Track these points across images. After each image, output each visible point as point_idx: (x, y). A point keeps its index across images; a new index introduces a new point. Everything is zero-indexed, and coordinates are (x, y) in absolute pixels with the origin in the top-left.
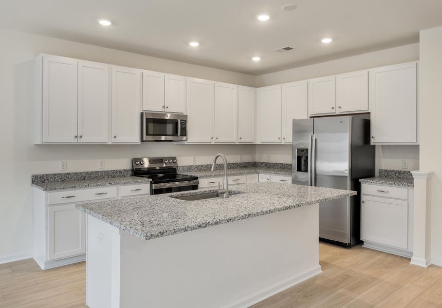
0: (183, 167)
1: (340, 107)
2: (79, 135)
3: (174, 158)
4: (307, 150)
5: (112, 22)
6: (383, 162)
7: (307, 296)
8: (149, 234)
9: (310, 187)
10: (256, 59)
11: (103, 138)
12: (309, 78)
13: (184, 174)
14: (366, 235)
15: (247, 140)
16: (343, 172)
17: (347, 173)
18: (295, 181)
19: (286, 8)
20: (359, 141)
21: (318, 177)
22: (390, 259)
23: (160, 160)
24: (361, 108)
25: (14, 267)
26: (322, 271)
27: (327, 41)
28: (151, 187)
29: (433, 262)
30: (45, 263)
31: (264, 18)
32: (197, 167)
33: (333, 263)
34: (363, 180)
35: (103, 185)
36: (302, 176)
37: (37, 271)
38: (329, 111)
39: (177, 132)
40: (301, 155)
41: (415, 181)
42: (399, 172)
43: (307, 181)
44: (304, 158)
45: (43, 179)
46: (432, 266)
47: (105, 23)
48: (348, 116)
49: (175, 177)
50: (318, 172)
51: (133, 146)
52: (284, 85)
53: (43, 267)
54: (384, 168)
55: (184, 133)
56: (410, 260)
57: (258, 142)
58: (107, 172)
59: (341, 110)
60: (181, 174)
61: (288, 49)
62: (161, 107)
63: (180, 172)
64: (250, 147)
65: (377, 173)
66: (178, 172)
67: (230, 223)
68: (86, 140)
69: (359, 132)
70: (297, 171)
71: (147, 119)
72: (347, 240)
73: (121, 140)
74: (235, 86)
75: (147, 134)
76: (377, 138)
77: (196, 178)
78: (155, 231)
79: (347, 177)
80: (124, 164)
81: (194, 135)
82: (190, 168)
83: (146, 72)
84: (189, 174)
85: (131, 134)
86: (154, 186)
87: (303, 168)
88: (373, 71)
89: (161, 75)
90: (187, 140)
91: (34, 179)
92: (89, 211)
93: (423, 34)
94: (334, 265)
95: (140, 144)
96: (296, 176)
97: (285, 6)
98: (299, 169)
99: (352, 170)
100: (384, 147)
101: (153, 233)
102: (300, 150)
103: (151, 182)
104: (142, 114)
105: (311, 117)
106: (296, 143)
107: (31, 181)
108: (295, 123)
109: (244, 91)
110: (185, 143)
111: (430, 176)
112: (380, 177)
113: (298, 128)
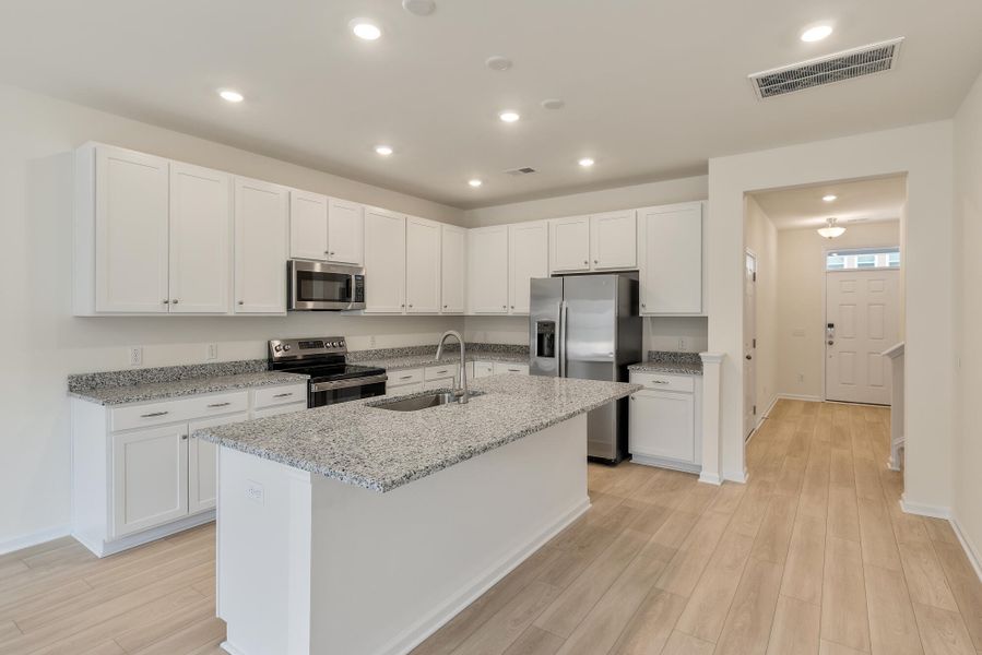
0: (355, 353)
1: (596, 262)
2: (171, 300)
3: (342, 339)
4: (553, 324)
5: (247, 98)
6: (653, 341)
7: (583, 547)
8: (388, 481)
9: (557, 379)
10: (475, 183)
11: (220, 305)
12: (550, 218)
13: (361, 364)
14: (637, 446)
15: (454, 308)
16: (607, 356)
17: (612, 358)
18: (535, 371)
19: (547, 106)
20: (626, 312)
21: (569, 364)
22: (671, 477)
23: (318, 343)
24: (627, 263)
25: (29, 559)
26: (590, 505)
27: (587, 163)
28: (309, 388)
29: (726, 477)
30: (105, 544)
31: (510, 117)
32: (377, 352)
33: (602, 491)
34: (633, 367)
35: (222, 389)
36: (546, 363)
37: (87, 561)
38: (581, 267)
39: (349, 295)
40: (542, 331)
41: (706, 367)
42: (675, 355)
43: (554, 370)
44: (548, 336)
45: (94, 383)
46: (725, 482)
47: (232, 97)
48: (613, 276)
49: (342, 371)
50: (570, 357)
51: (271, 319)
52: (513, 227)
53: (99, 551)
54: (654, 349)
55: (361, 298)
56: (698, 476)
57: (470, 313)
58: (223, 364)
59: (598, 266)
60: (354, 364)
61: (528, 170)
62: (322, 253)
63: (350, 361)
64: (457, 320)
65: (645, 356)
66: (347, 362)
67: (503, 447)
68: (184, 308)
69: (626, 299)
70: (539, 355)
71: (299, 273)
72: (612, 455)
73: (251, 308)
74: (437, 224)
75: (300, 298)
76: (649, 306)
77: (383, 371)
78: (395, 472)
79: (611, 363)
80: (253, 350)
81: (377, 301)
82: (367, 354)
83: (296, 192)
84: (369, 364)
85: (271, 297)
86: (314, 388)
87: (546, 350)
88: (643, 211)
89: (322, 198)
90: (364, 308)
91: (74, 384)
92: (233, 442)
93: (713, 165)
94: (603, 494)
95: (286, 314)
96: (536, 363)
97: (547, 101)
98: (540, 353)
99: (619, 352)
100: (654, 319)
101: (394, 478)
102: (542, 325)
103: (309, 381)
104: (289, 265)
105: (553, 276)
106: (535, 314)
107: (67, 388)
108: (535, 284)
109: (450, 233)
110: (362, 313)
111: (723, 360)
112: (649, 361)
113: (538, 292)
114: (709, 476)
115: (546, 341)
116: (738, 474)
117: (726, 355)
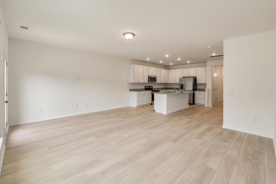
1: (190, 75)
3: (152, 86)
4: (183, 84)
6: (199, 87)
10: (171, 64)
14: (196, 102)
15: (167, 82)
20: (194, 83)
23: (150, 87)
24: (194, 75)
27: (188, 62)
29: (209, 106)
34: (195, 90)
36: (182, 90)
38: (187, 76)
39: (154, 80)
41: (206, 91)
42: (202, 89)
48: (192, 77)
50: (186, 89)
55: (156, 81)
56: (204, 106)
57: (169, 83)
58: (141, 89)
61: (180, 63)
62: (152, 75)
69: (194, 81)
71: (150, 78)
72: (192, 103)
74: (164, 70)
75: (150, 81)
76: (198, 82)
77: (159, 91)
79: (192, 90)
80: (143, 87)
81: (158, 81)
83: (149, 67)
85: (146, 81)
88: (197, 68)
95: (148, 83)
99: (193, 88)
100: (199, 84)
102: (181, 85)
103: (152, 91)
104: (149, 76)
105: (183, 77)
106: (180, 83)
107: (129, 90)
108: (180, 78)
109: (166, 70)
110: (156, 83)
111: (208, 90)
112: (198, 90)
113: (181, 80)
114: (206, 106)
115: (182, 87)
116: (210, 105)
117: (209, 89)
